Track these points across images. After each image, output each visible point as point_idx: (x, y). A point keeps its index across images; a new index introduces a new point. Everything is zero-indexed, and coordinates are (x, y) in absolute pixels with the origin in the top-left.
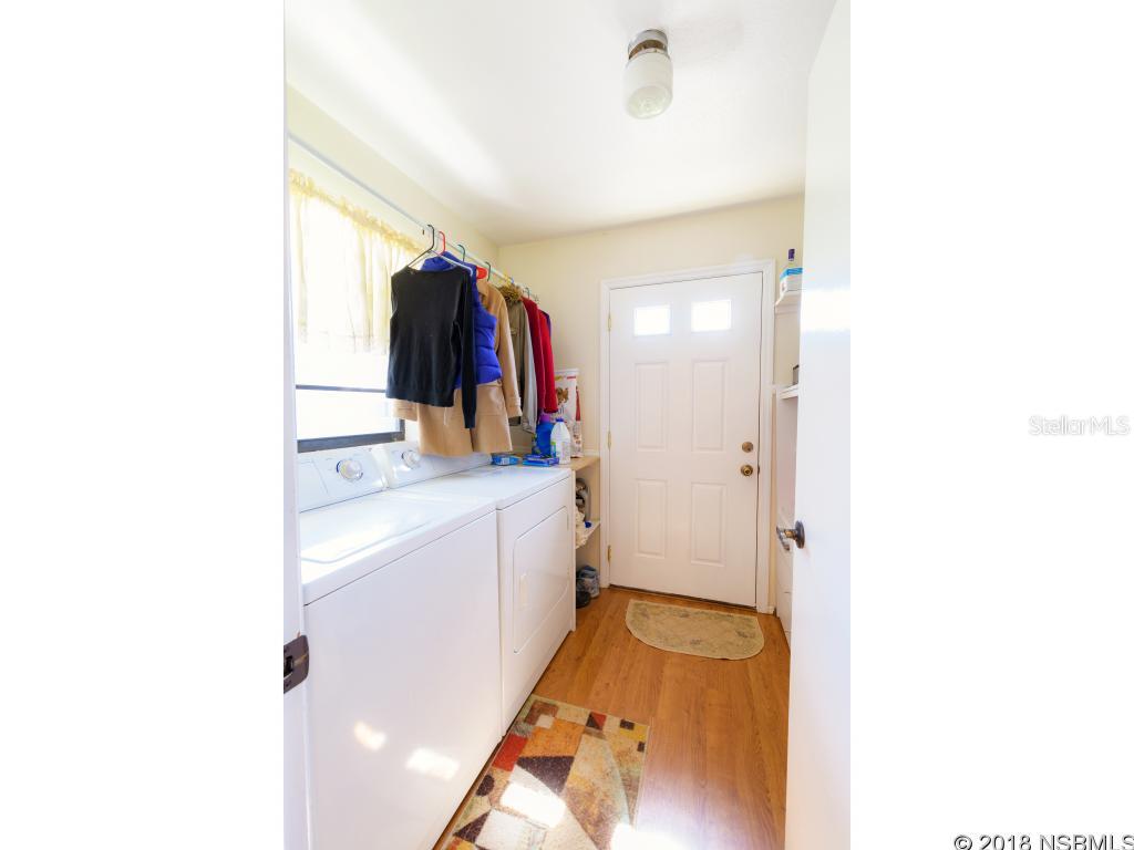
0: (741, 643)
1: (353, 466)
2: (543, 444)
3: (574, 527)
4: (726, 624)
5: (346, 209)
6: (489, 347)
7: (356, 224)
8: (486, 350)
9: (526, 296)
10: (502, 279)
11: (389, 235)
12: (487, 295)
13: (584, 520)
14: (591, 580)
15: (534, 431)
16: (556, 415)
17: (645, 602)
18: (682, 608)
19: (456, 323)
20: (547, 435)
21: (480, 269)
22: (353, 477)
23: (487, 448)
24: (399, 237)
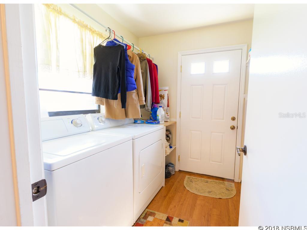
0: (227, 192)
1: (78, 122)
2: (154, 116)
3: (165, 148)
4: (222, 186)
5: (75, 20)
6: (132, 77)
7: (79, 26)
8: (130, 78)
9: (148, 58)
10: (138, 50)
11: (92, 31)
12: (132, 56)
13: (170, 145)
14: (171, 168)
15: (150, 110)
16: (159, 105)
17: (192, 177)
18: (206, 179)
19: (118, 67)
20: (155, 112)
21: (129, 46)
22: (78, 126)
23: (131, 116)
24: (97, 33)
